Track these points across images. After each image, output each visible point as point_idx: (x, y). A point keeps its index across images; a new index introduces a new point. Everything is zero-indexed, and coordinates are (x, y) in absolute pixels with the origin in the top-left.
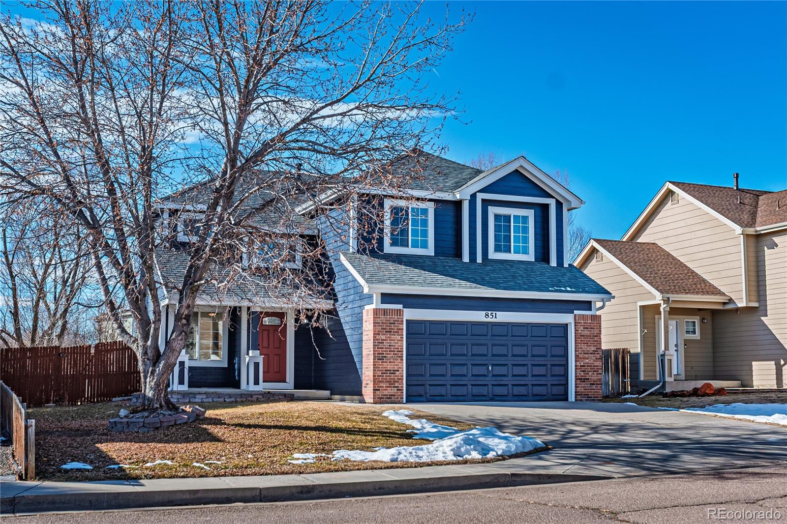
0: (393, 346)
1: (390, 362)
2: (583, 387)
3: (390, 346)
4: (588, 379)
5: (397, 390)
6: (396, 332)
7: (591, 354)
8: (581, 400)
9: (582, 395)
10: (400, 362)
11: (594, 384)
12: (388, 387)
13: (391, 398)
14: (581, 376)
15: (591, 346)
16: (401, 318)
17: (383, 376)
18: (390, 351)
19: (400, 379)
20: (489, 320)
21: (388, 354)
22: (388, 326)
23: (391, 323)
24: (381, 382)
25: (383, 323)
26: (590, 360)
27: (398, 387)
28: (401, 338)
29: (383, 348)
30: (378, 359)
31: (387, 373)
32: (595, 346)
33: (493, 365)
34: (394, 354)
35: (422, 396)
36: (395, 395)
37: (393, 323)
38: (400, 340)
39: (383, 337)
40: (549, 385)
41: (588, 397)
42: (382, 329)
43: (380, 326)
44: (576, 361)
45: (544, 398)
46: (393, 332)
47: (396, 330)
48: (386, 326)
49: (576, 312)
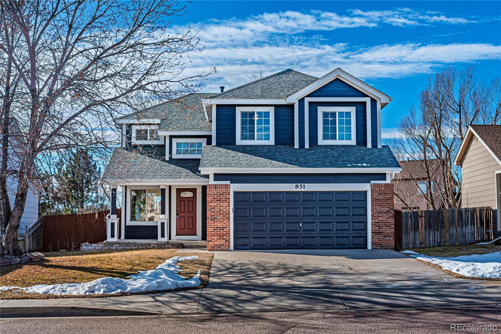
0: (222, 210)
1: (220, 222)
2: (378, 238)
3: (219, 210)
4: (382, 232)
5: (225, 241)
6: (224, 200)
7: (384, 213)
8: (376, 248)
9: (376, 244)
10: (227, 222)
11: (387, 236)
12: (218, 239)
13: (221, 247)
14: (376, 230)
15: (385, 207)
16: (228, 191)
17: (215, 231)
18: (219, 214)
19: (227, 233)
20: (298, 190)
21: (219, 216)
22: (218, 196)
23: (220, 194)
24: (213, 235)
25: (214, 194)
26: (384, 218)
27: (226, 239)
28: (228, 204)
29: (214, 212)
30: (211, 220)
31: (217, 230)
32: (388, 207)
33: (304, 223)
34: (222, 216)
35: (248, 245)
36: (223, 245)
37: (222, 194)
38: (227, 206)
39: (215, 204)
40: (350, 237)
41: (381, 246)
42: (213, 198)
43: (212, 196)
44: (372, 219)
45: (347, 246)
46: (222, 200)
47: (224, 199)
48: (216, 196)
49: (372, 182)
